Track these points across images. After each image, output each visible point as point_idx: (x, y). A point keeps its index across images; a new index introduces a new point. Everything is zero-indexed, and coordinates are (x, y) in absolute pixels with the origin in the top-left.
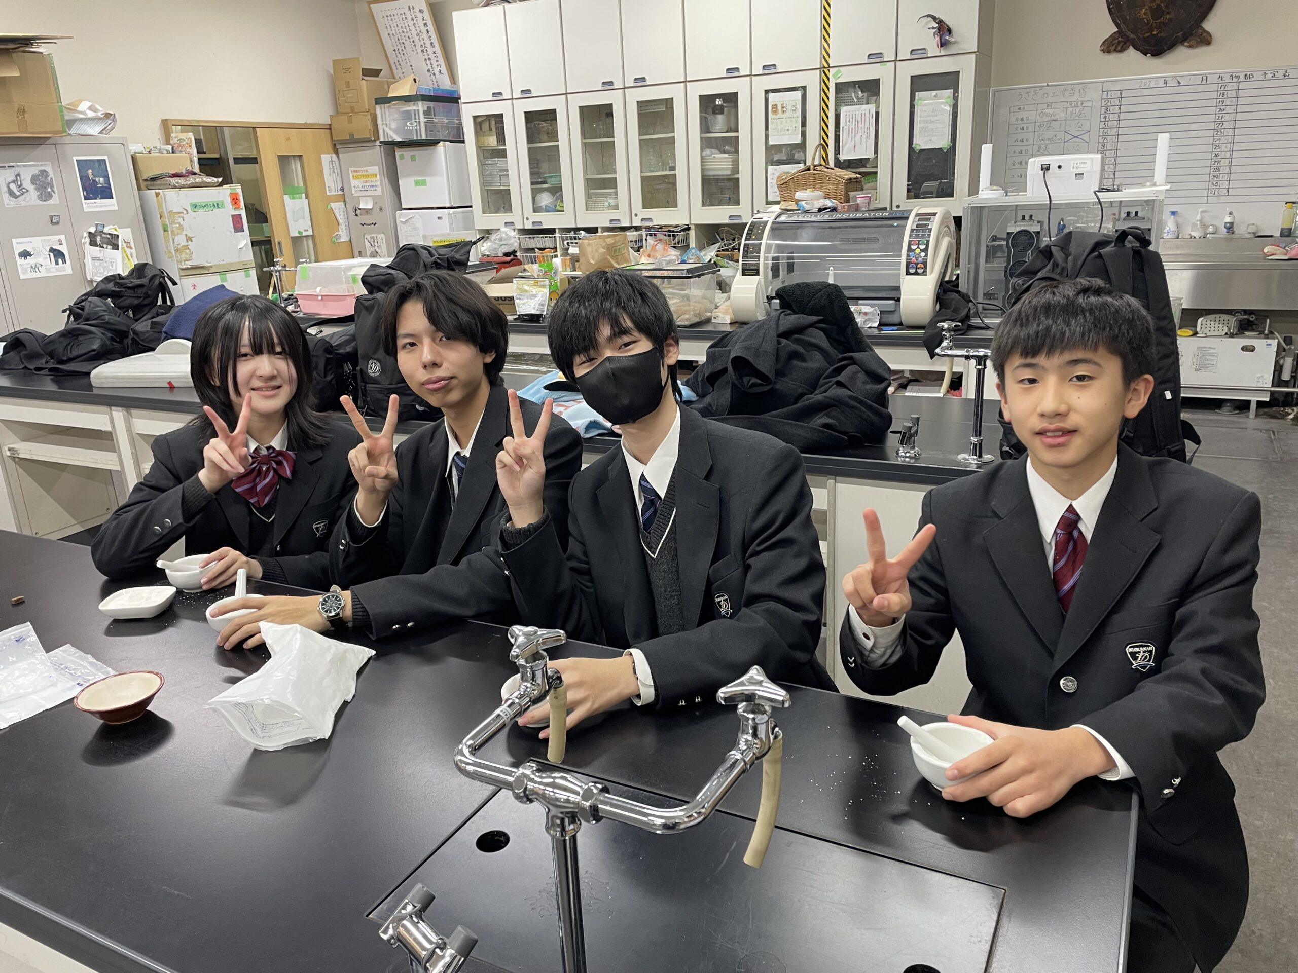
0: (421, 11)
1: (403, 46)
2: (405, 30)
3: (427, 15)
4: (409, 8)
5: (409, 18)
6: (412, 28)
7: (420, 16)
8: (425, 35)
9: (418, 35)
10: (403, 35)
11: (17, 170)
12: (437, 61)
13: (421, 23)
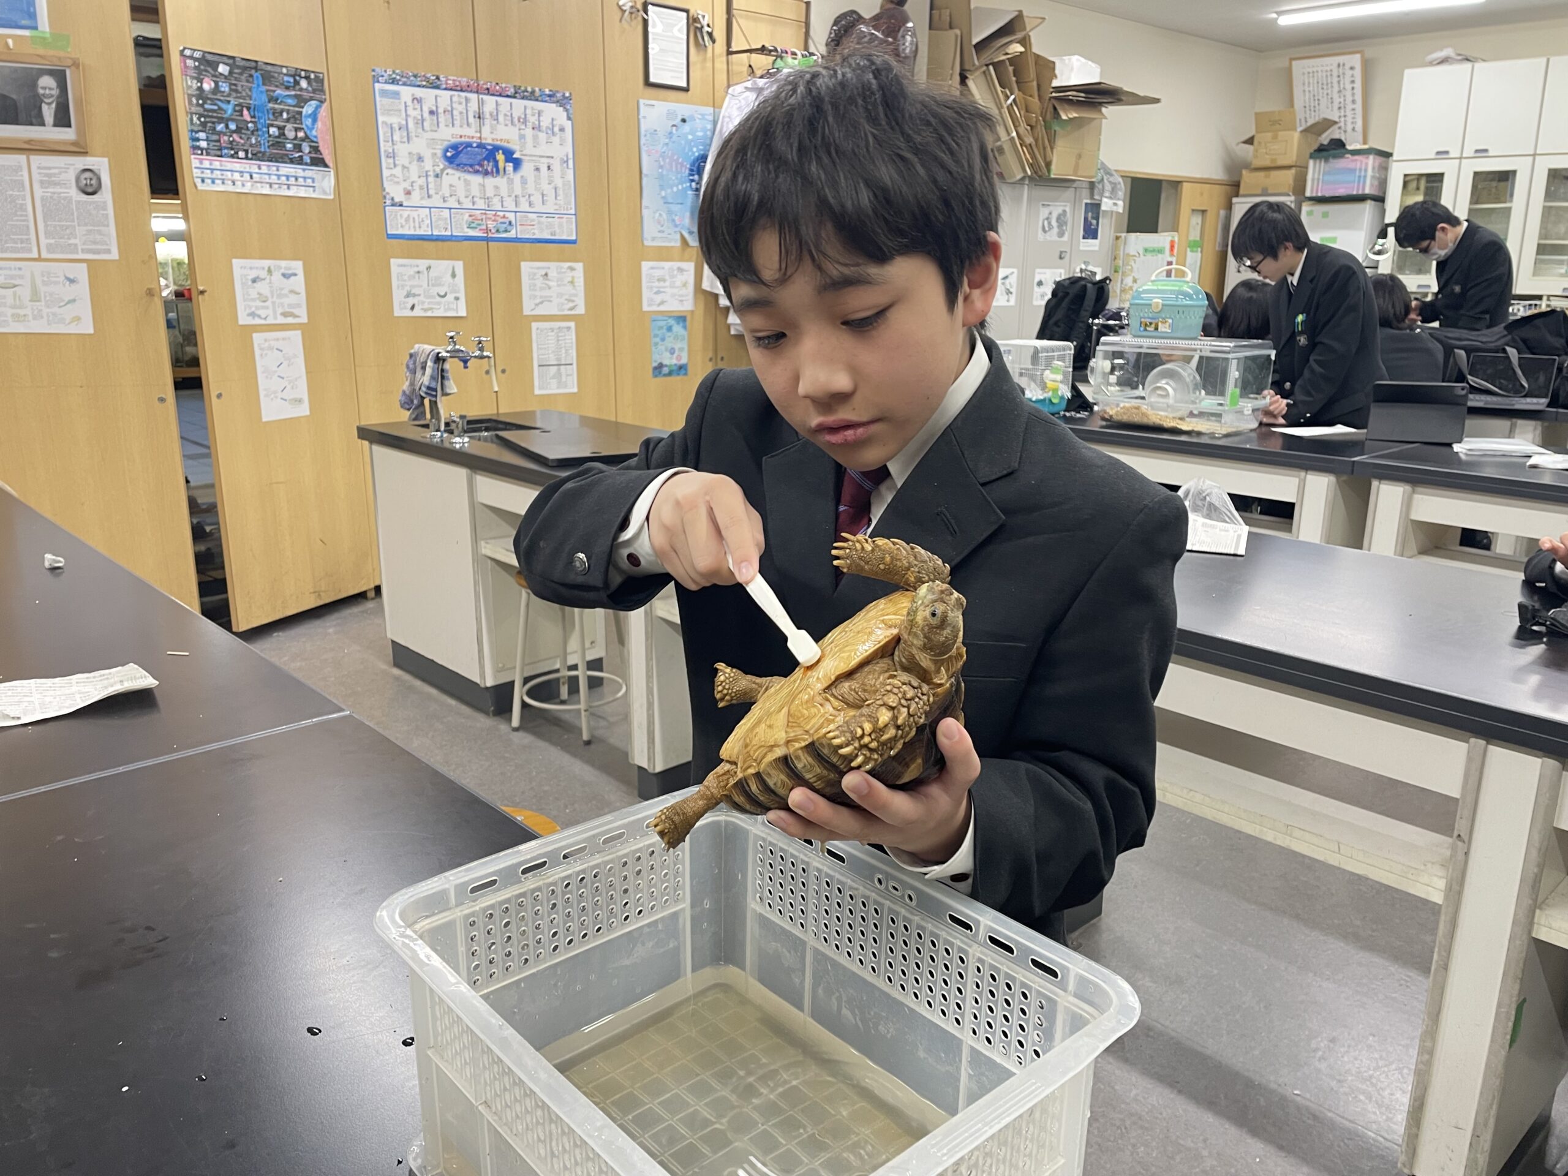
0: (1352, 68)
1: (1317, 102)
2: (1325, 87)
3: (1358, 73)
4: (1339, 65)
5: (1335, 74)
6: (1336, 85)
7: (1349, 73)
8: (1348, 93)
9: (1340, 92)
10: (1321, 91)
11: (1051, 208)
12: (1354, 118)
13: (1348, 79)
